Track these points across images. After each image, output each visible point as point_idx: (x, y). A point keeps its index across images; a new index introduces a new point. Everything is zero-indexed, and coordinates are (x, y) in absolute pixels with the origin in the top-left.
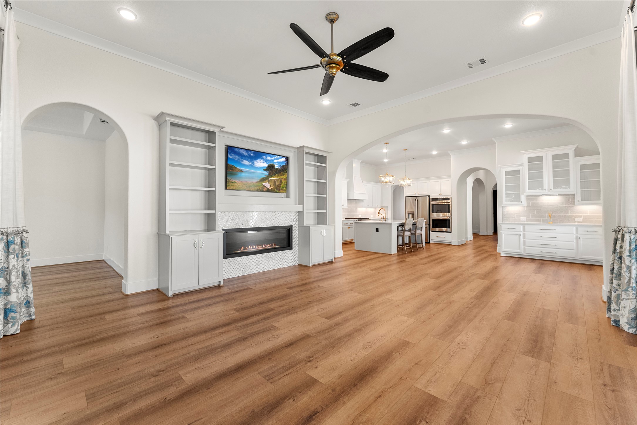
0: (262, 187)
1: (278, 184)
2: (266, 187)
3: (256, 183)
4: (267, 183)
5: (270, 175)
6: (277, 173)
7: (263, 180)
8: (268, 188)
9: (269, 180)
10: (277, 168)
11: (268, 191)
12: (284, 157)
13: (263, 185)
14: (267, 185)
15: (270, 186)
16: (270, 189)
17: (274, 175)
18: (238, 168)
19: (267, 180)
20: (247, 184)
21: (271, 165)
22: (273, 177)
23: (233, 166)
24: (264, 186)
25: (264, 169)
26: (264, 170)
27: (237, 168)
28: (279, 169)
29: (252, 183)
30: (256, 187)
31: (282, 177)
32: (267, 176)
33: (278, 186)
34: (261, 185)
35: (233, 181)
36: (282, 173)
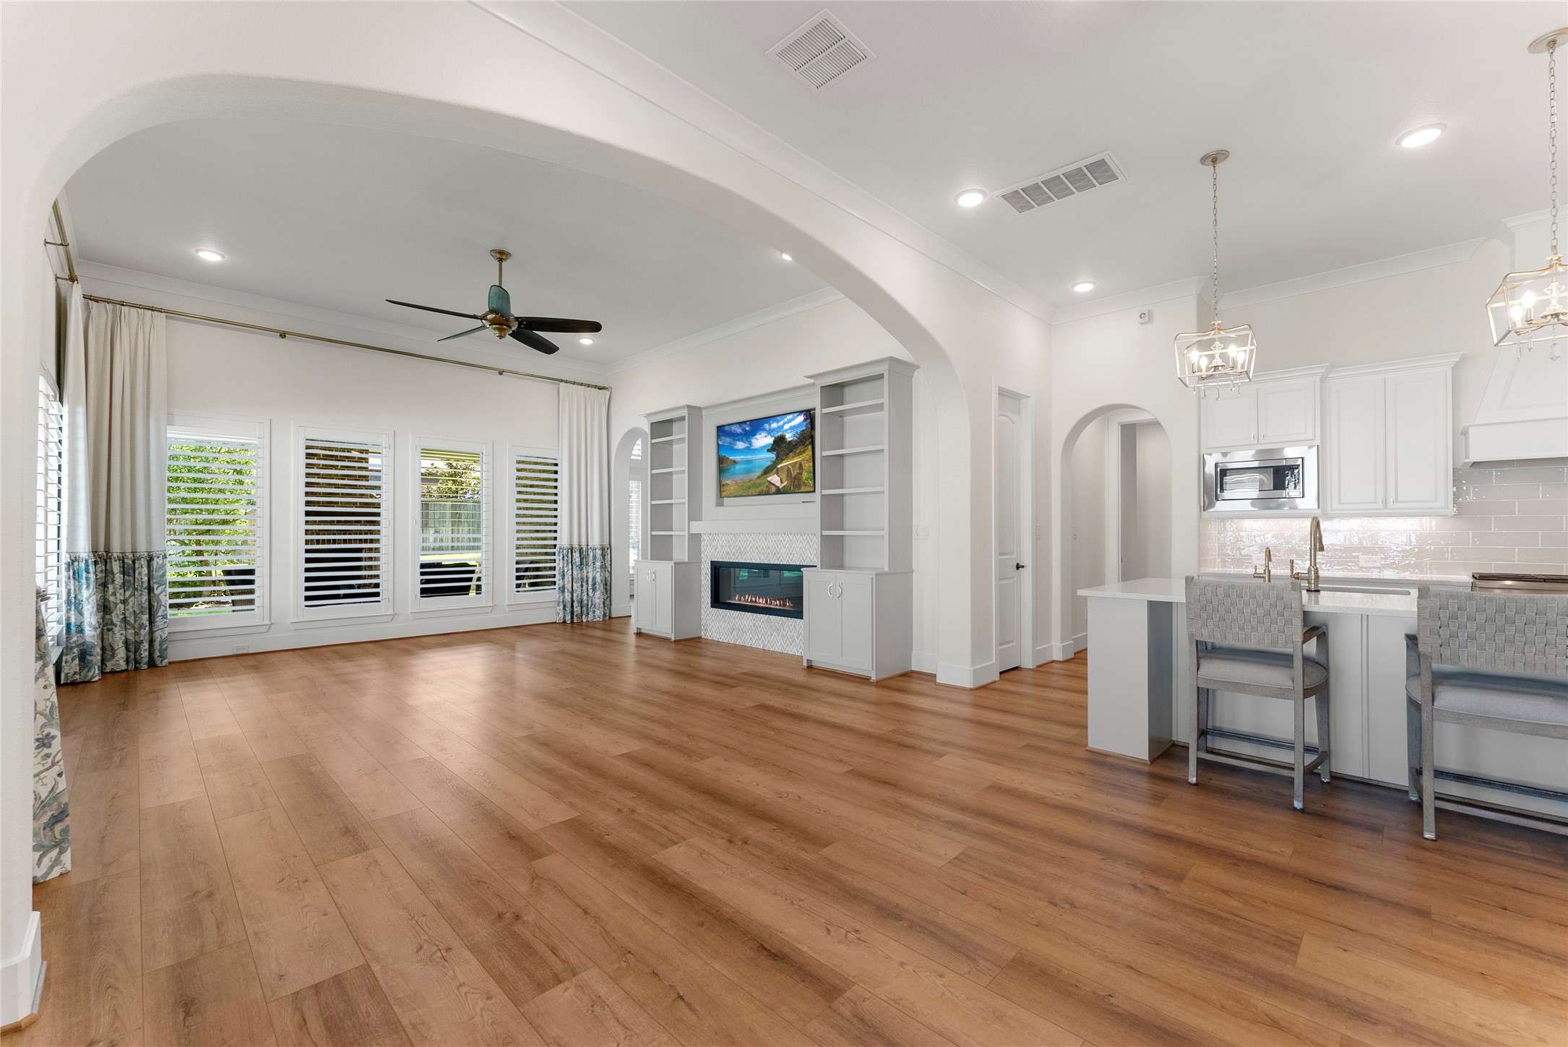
1: (795, 473)
2: (773, 484)
3: (756, 479)
5: (779, 459)
6: (791, 451)
7: (768, 471)
8: (778, 487)
10: (790, 439)
11: (779, 492)
12: (801, 412)
14: (774, 479)
15: (782, 482)
17: (787, 455)
18: (731, 458)
20: (742, 485)
21: (778, 437)
22: (785, 461)
25: (768, 448)
26: (768, 451)
27: (728, 458)
28: (795, 441)
29: (750, 480)
30: (757, 487)
31: (801, 456)
32: (774, 462)
33: (795, 478)
34: (764, 483)
35: (725, 483)
36: (800, 448)
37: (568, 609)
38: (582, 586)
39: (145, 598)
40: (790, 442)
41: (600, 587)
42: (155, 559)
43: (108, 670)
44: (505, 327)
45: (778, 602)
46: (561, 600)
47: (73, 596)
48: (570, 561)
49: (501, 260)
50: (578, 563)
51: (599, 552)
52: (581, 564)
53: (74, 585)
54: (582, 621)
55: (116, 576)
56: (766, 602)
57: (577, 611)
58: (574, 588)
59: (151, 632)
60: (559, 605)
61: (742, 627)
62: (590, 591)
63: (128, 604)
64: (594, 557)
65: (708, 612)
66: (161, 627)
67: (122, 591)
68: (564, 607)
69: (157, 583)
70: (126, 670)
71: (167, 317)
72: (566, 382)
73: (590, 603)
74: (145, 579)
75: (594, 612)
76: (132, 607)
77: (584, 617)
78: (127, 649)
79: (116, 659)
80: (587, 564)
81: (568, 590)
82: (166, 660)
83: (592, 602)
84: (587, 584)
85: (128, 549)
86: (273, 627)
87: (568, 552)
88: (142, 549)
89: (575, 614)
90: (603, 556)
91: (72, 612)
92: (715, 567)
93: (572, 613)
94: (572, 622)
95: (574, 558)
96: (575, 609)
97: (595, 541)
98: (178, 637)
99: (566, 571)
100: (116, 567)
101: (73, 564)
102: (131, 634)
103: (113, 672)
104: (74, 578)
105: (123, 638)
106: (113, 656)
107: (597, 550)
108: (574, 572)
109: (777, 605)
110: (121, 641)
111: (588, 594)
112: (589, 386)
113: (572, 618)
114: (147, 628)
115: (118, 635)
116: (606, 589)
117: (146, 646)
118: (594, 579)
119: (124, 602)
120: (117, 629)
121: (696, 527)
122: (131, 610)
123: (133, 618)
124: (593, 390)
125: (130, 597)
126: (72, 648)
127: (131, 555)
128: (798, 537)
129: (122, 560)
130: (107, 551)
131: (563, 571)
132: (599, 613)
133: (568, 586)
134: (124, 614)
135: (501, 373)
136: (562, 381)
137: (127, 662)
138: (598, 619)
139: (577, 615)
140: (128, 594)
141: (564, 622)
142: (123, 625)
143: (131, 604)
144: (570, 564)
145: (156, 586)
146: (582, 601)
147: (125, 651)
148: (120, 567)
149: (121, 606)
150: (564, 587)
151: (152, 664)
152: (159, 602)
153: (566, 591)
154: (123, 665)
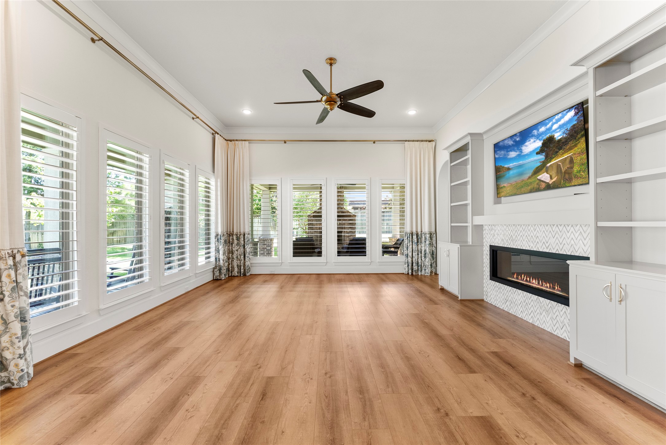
0: (538, 184)
1: (566, 168)
2: (543, 181)
3: (528, 179)
4: (545, 174)
5: (548, 158)
6: (560, 149)
7: (538, 171)
8: (548, 183)
9: (547, 167)
10: (559, 138)
11: (549, 187)
12: (570, 108)
13: (537, 179)
14: (545, 177)
15: (551, 178)
16: (550, 183)
17: (556, 154)
18: (506, 166)
19: (545, 168)
20: (516, 186)
21: (547, 139)
22: (554, 159)
23: (500, 166)
24: (540, 180)
25: (537, 151)
26: (537, 153)
27: (504, 167)
28: (565, 138)
29: (523, 181)
30: (528, 186)
31: (572, 151)
32: (543, 162)
33: (565, 173)
34: (535, 181)
35: (502, 186)
36: (571, 144)
37: (410, 267)
38: (418, 254)
39: (242, 249)
40: (560, 140)
41: (429, 256)
42: (246, 235)
43: (233, 275)
44: (333, 103)
45: (548, 285)
46: (407, 262)
47: (217, 248)
48: (411, 240)
49: (331, 65)
50: (416, 241)
51: (428, 236)
52: (418, 242)
53: (218, 244)
54: (418, 274)
55: (235, 241)
56: (539, 283)
57: (415, 268)
58: (413, 255)
59: (244, 263)
60: (405, 264)
61: (514, 300)
62: (423, 258)
63: (238, 251)
64: (426, 238)
65: (488, 282)
66: (247, 261)
67: (237, 246)
68: (408, 265)
69: (246, 244)
70: (237, 276)
71: (249, 143)
72: (409, 141)
73: (423, 264)
74: (242, 242)
75: (425, 270)
76: (239, 253)
77: (419, 272)
78: (238, 268)
79: (235, 271)
80: (421, 242)
81: (410, 256)
82: (248, 274)
83: (424, 264)
84: (421, 253)
85: (239, 231)
86: (283, 264)
87: (410, 235)
88: (242, 231)
89: (414, 270)
90: (431, 238)
91: (217, 254)
92: (493, 251)
93: (412, 269)
94: (412, 274)
95: (413, 238)
96: (414, 267)
97: (426, 229)
98: (254, 265)
99: (408, 245)
100: (235, 237)
101: (217, 236)
102: (239, 262)
103: (234, 276)
104: (218, 241)
105: (237, 264)
106: (234, 271)
107: (427, 234)
108: (413, 246)
109: (547, 287)
110: (236, 265)
111: (421, 259)
112: (422, 141)
113: (412, 272)
114: (243, 261)
115: (235, 263)
116: (433, 257)
117: (242, 268)
118: (425, 251)
119: (237, 250)
120: (235, 260)
121: (478, 220)
122: (239, 254)
123: (239, 256)
124: (425, 143)
125: (239, 248)
126: (217, 267)
127: (239, 233)
128: (568, 228)
129: (237, 235)
130: (233, 232)
131: (407, 246)
132: (428, 271)
133: (410, 254)
134: (237, 255)
135: (374, 143)
136: (406, 141)
137: (238, 273)
138: (427, 274)
139: (415, 271)
140: (238, 247)
141: (408, 274)
142: (237, 259)
143: (239, 252)
144: (411, 242)
145: (245, 245)
146: (418, 263)
147: (237, 269)
148: (236, 237)
149: (236, 252)
150: (408, 255)
151: (245, 275)
152: (246, 251)
153: (409, 257)
154: (236, 274)
